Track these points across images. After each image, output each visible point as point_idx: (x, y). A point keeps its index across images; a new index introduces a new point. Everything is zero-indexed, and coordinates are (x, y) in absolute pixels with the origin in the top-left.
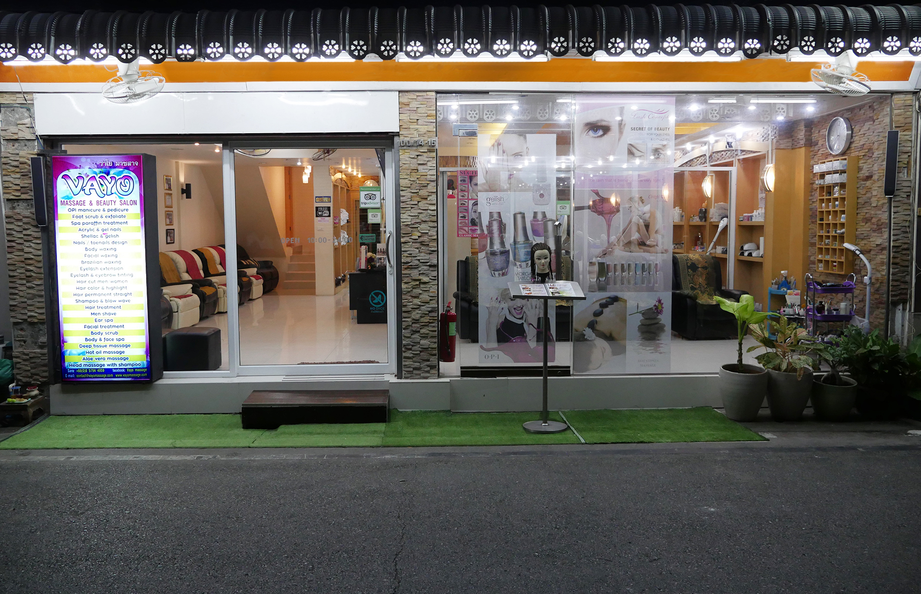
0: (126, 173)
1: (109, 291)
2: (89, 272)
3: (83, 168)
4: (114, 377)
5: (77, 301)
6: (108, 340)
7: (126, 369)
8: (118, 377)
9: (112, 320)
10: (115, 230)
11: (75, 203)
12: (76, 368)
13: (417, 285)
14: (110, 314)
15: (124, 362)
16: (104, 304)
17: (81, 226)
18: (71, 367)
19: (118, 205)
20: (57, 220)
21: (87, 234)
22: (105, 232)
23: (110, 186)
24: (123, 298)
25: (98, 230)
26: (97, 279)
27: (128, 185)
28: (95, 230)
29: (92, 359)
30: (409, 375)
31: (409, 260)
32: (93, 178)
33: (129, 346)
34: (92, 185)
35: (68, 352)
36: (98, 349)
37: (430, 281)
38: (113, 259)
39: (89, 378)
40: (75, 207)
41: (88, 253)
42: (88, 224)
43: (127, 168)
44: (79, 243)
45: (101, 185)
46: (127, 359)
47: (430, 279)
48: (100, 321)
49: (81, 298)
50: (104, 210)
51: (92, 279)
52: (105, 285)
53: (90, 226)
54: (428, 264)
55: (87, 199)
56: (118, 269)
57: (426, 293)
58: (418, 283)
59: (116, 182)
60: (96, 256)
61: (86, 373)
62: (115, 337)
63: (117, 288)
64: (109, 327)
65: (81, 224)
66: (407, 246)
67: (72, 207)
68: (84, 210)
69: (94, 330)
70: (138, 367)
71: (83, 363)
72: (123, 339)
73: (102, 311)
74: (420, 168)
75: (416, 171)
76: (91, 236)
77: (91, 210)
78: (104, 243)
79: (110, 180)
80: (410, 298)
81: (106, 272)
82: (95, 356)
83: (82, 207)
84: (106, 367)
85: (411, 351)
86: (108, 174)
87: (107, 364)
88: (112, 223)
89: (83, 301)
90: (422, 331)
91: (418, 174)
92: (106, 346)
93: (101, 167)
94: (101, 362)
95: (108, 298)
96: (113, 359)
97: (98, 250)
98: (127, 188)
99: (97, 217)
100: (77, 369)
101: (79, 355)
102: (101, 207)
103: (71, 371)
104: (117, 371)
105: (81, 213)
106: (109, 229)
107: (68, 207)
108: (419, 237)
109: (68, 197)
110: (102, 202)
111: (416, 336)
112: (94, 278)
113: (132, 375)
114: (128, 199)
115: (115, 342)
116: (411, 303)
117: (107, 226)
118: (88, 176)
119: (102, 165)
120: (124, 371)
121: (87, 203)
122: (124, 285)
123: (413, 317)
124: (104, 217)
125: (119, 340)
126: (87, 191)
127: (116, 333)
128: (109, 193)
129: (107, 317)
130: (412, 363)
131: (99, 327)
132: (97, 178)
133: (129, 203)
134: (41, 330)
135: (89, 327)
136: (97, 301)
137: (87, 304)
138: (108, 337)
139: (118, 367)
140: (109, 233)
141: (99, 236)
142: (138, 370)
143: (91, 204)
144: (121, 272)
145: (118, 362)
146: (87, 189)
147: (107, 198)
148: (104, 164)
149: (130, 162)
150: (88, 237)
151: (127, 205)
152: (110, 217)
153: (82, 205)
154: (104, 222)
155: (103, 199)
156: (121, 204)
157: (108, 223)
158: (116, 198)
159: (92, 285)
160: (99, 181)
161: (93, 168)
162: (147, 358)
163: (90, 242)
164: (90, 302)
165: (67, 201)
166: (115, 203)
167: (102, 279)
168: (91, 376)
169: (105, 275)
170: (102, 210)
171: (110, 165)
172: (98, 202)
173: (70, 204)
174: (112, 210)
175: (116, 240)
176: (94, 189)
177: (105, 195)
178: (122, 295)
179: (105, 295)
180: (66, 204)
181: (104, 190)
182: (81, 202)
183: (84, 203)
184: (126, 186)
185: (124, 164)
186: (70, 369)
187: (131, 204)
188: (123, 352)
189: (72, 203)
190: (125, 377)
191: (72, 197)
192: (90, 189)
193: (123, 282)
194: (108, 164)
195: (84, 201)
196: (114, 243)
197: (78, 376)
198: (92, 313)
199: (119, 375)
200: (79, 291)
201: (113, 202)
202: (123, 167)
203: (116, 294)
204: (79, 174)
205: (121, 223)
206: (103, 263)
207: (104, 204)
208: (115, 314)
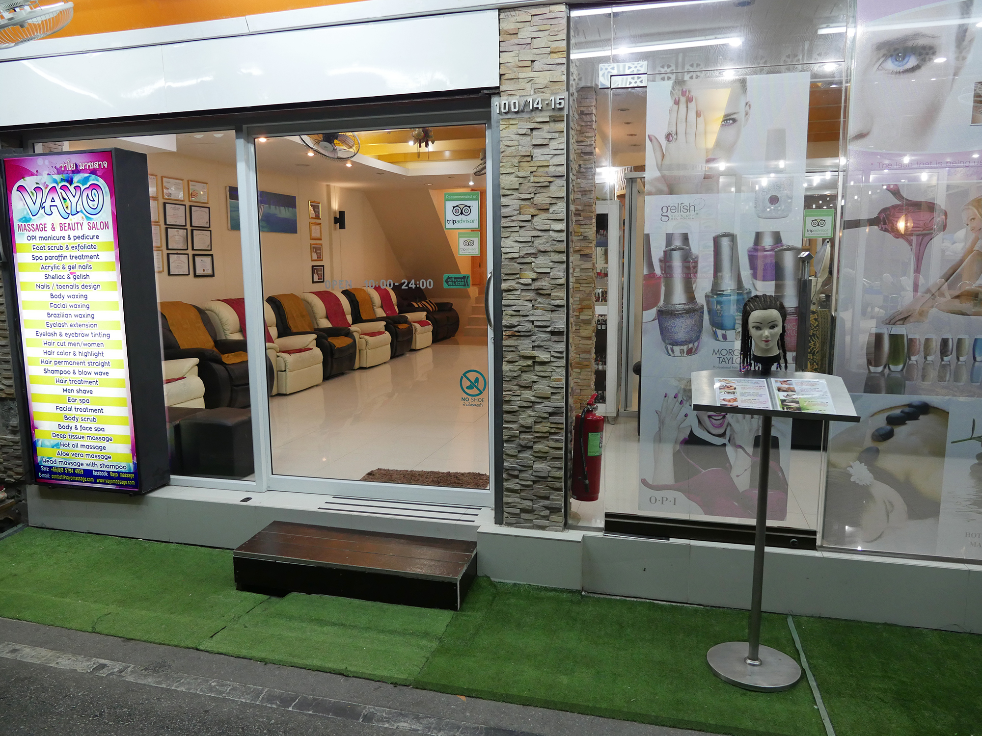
0: (94, 179)
1: (82, 358)
2: (57, 330)
3: (41, 175)
4: (95, 482)
5: (46, 371)
6: (85, 429)
7: (108, 472)
8: (100, 483)
9: (88, 401)
10: (84, 267)
11: (35, 227)
12: (50, 465)
13: (528, 366)
14: (85, 392)
15: (106, 463)
16: (77, 377)
17: (43, 262)
18: (45, 464)
19: (85, 231)
20: (16, 253)
21: (52, 273)
22: (72, 271)
23: (74, 200)
24: (99, 369)
25: (64, 268)
26: (67, 340)
27: (96, 199)
28: (61, 267)
29: (67, 454)
30: (513, 520)
31: (514, 321)
32: (53, 189)
33: (111, 439)
34: (53, 200)
35: (40, 442)
36: (74, 442)
37: (553, 359)
38: (83, 311)
39: (66, 480)
40: (34, 233)
41: (54, 301)
42: (51, 258)
43: (93, 172)
44: (42, 287)
45: (64, 199)
46: (109, 458)
47: (552, 356)
48: (74, 400)
49: (50, 367)
50: (69, 238)
51: (61, 340)
52: (77, 349)
53: (54, 262)
54: (549, 329)
55: (48, 221)
56: (92, 326)
57: (545, 382)
58: (530, 362)
59: (81, 195)
60: (64, 306)
61: (62, 474)
62: (93, 425)
63: (92, 354)
64: (86, 410)
65: (44, 258)
66: (512, 297)
67: (31, 234)
68: (46, 238)
69: (68, 414)
70: (123, 470)
71: (58, 458)
72: (103, 430)
73: (75, 387)
74: (537, 152)
75: (529, 159)
76: (57, 277)
77: (53, 238)
78: (72, 287)
79: (73, 191)
80: (516, 388)
81: (78, 330)
82: (70, 450)
83: (43, 234)
84: (85, 467)
85: (517, 480)
86: (71, 182)
87: (85, 463)
88: (81, 257)
89: (53, 372)
90: (538, 447)
91: (532, 164)
92: (83, 437)
93: (62, 173)
94: (79, 460)
95: (81, 368)
96: (94, 456)
97: (66, 297)
98: (96, 203)
99: (61, 248)
100: (52, 467)
101: (53, 447)
102: (65, 234)
103: (45, 469)
104: (99, 474)
105: (43, 243)
106: (77, 267)
107: (27, 233)
108: (533, 280)
109: (26, 220)
110: (66, 225)
111: (527, 454)
112: (64, 338)
114: (97, 219)
115: (93, 433)
116: (519, 398)
117: (74, 262)
118: (47, 186)
119: (63, 169)
120: (106, 474)
121: (49, 227)
122: (100, 350)
123: (522, 422)
124: (70, 247)
125: (98, 430)
126: (48, 210)
127: (94, 420)
128: (74, 212)
129: (82, 396)
130: (519, 500)
131: (74, 409)
132: (58, 189)
133: (99, 227)
134: (11, 408)
135: (62, 409)
136: (68, 372)
137: (57, 376)
138: (85, 425)
139: (99, 468)
140: (78, 272)
141: (66, 277)
142: (124, 475)
144: (95, 330)
145: (99, 462)
146: (47, 205)
147: (73, 219)
148: (65, 167)
149: (97, 163)
150: (53, 277)
151: (97, 229)
152: (77, 247)
153: (43, 230)
154: (70, 256)
155: (67, 221)
156: (90, 228)
157: (76, 257)
158: (82, 218)
159: (61, 349)
160: (61, 193)
161: (53, 174)
162: (133, 459)
163: (55, 285)
164: (61, 372)
165: (25, 225)
166: (81, 226)
167: (73, 340)
168: (68, 478)
169: (76, 335)
170: (67, 237)
171: (73, 168)
172: (61, 225)
173: (29, 230)
174: (78, 238)
175: (86, 282)
176: (56, 206)
177: (69, 214)
178: (97, 364)
179: (78, 363)
180: (24, 229)
181: (67, 207)
182: (41, 225)
183: (45, 227)
184: (94, 201)
185: (89, 166)
186: (44, 466)
187: (102, 228)
188: (104, 448)
189: (31, 228)
190: (108, 484)
191: (31, 219)
192: (51, 206)
193: (98, 345)
194: (71, 167)
195: (44, 224)
196: (84, 287)
197: (53, 476)
198: (64, 390)
199: (101, 480)
200: (47, 357)
201: (79, 224)
202: (88, 171)
203: (90, 363)
204: (37, 183)
205: (91, 257)
206: (73, 316)
207: (68, 228)
208: (91, 392)
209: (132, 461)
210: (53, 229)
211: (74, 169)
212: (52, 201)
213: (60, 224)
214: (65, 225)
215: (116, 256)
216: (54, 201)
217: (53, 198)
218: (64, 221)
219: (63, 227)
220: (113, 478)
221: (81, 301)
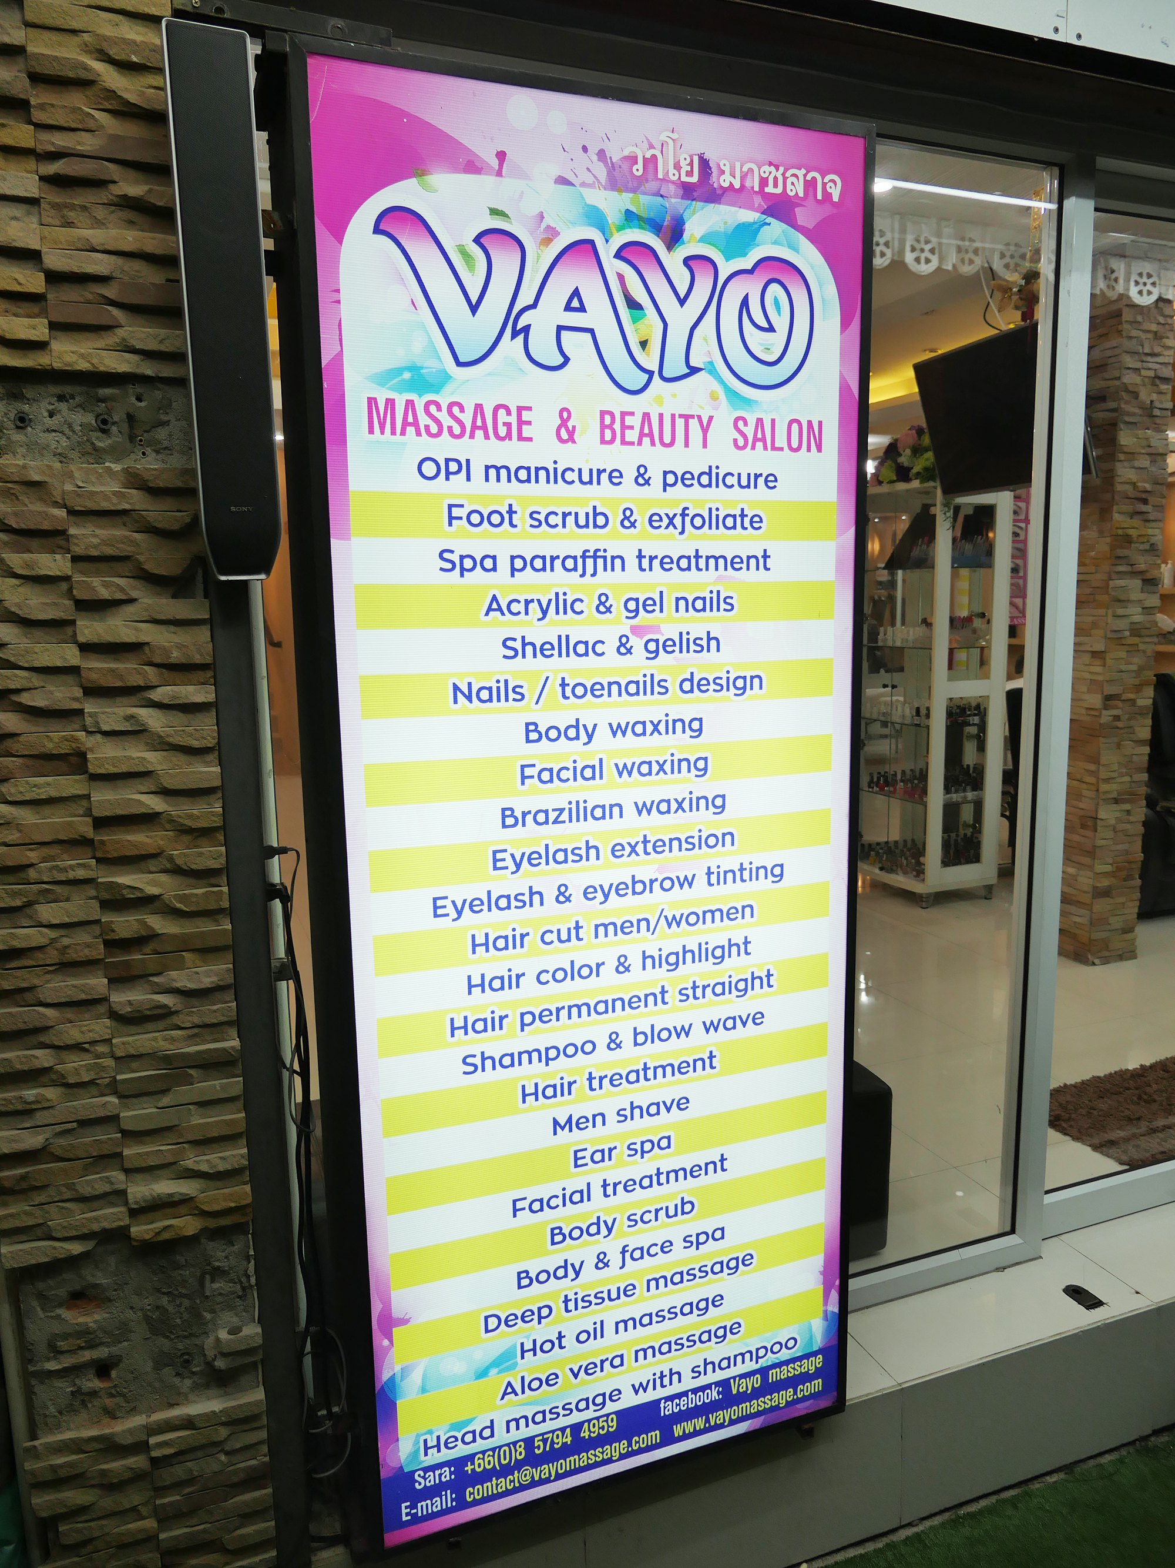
0: (775, 240)
1: (657, 977)
2: (546, 877)
3: (521, 174)
4: (668, 1439)
5: (472, 1065)
6: (645, 1252)
7: (725, 1384)
8: (685, 1437)
9: (664, 1143)
10: (698, 605)
11: (467, 418)
12: (461, 1450)
14: (654, 1109)
15: (715, 1352)
16: (630, 1057)
17: (500, 582)
18: (434, 1457)
19: (722, 450)
20: (346, 536)
21: (541, 632)
22: (643, 618)
23: (680, 319)
24: (732, 1006)
25: (603, 606)
26: (590, 913)
27: (781, 323)
28: (589, 605)
29: (550, 1380)
32: (584, 249)
33: (746, 1261)
34: (575, 302)
35: (416, 1378)
36: (585, 1319)
39: (534, 1484)
40: (461, 449)
41: (546, 754)
42: (547, 563)
43: (782, 207)
44: (488, 693)
45: (633, 304)
46: (734, 1329)
48: (602, 1155)
49: (495, 1044)
50: (642, 478)
51: (561, 917)
52: (633, 946)
53: (560, 580)
55: (543, 396)
56: (710, 840)
59: (717, 295)
60: (594, 772)
61: (519, 1465)
62: (677, 1230)
63: (701, 954)
64: (657, 1178)
65: (504, 565)
67: (444, 448)
68: (530, 474)
69: (567, 1216)
70: (785, 1355)
71: (504, 1411)
72: (716, 1232)
73: (610, 1100)
76: (564, 646)
77: (556, 475)
78: (634, 688)
79: (681, 278)
81: (646, 867)
82: (567, 1358)
83: (511, 454)
84: (629, 1400)
86: (674, 235)
87: (630, 1384)
88: (694, 561)
89: (514, 1059)
92: (627, 1291)
93: (634, 185)
94: (603, 1383)
95: (645, 1018)
96: (666, 1347)
97: (603, 734)
98: (777, 340)
99: (595, 519)
100: (471, 1458)
101: (481, 1374)
102: (624, 458)
103: (432, 1479)
104: (683, 1404)
105: (504, 492)
106: (669, 603)
107: (418, 446)
109: (423, 380)
110: (635, 421)
112: (579, 910)
113: (756, 1405)
114: (777, 408)
115: (681, 1258)
117: (656, 581)
118: (552, 232)
119: (638, 169)
120: (714, 1394)
121: (544, 424)
122: (735, 931)
124: (641, 519)
125: (694, 1242)
126: (543, 345)
127: (685, 1207)
128: (675, 365)
129: (642, 1128)
131: (597, 1191)
132: (607, 253)
133: (781, 441)
134: (217, 1273)
135: (543, 1204)
136: (587, 1048)
137: (533, 1073)
138: (641, 1237)
139: (689, 1383)
140: (668, 623)
141: (610, 646)
142: (785, 1373)
143: (565, 431)
144: (726, 858)
145: (684, 1361)
146: (542, 323)
148: (651, 162)
149: (801, 173)
150: (543, 650)
151: (774, 448)
152: (678, 521)
153: (509, 435)
154: (640, 557)
155: (638, 404)
156: (741, 443)
157: (666, 563)
158: (714, 397)
159: (559, 957)
160: (621, 278)
161: (583, 184)
162: (826, 1302)
163: (554, 686)
164: (546, 1056)
165: (410, 404)
166: (705, 431)
167: (620, 908)
168: (547, 1470)
169: (636, 886)
170: (630, 474)
171: (690, 174)
172: (608, 420)
173: (434, 429)
174: (685, 479)
175: (704, 664)
176: (591, 331)
177: (651, 373)
178: (723, 988)
179: (631, 1004)
180: (405, 424)
181: (644, 344)
182: (502, 412)
183: (521, 423)
184: (771, 329)
185: (764, 182)
186: (426, 1470)
187: (795, 445)
188: (717, 1301)
189: (447, 421)
190: (721, 1426)
191: (447, 378)
192: (560, 328)
193: (729, 915)
194: (677, 166)
195: (520, 409)
196: (693, 684)
197: (471, 1493)
198: (556, 1123)
199: (689, 1427)
200: (484, 1003)
201: (694, 424)
202: (758, 200)
203: (690, 992)
204: (494, 212)
205: (734, 563)
206: (630, 810)
207: (642, 435)
208: (682, 1104)
209: (821, 1308)
210: (564, 435)
211: (694, 179)
212: (568, 308)
213: (603, 413)
214: (629, 421)
215: (839, 562)
216: (582, 309)
217: (576, 293)
218: (620, 402)
219: (617, 426)
220: (743, 1397)
221: (680, 744)
